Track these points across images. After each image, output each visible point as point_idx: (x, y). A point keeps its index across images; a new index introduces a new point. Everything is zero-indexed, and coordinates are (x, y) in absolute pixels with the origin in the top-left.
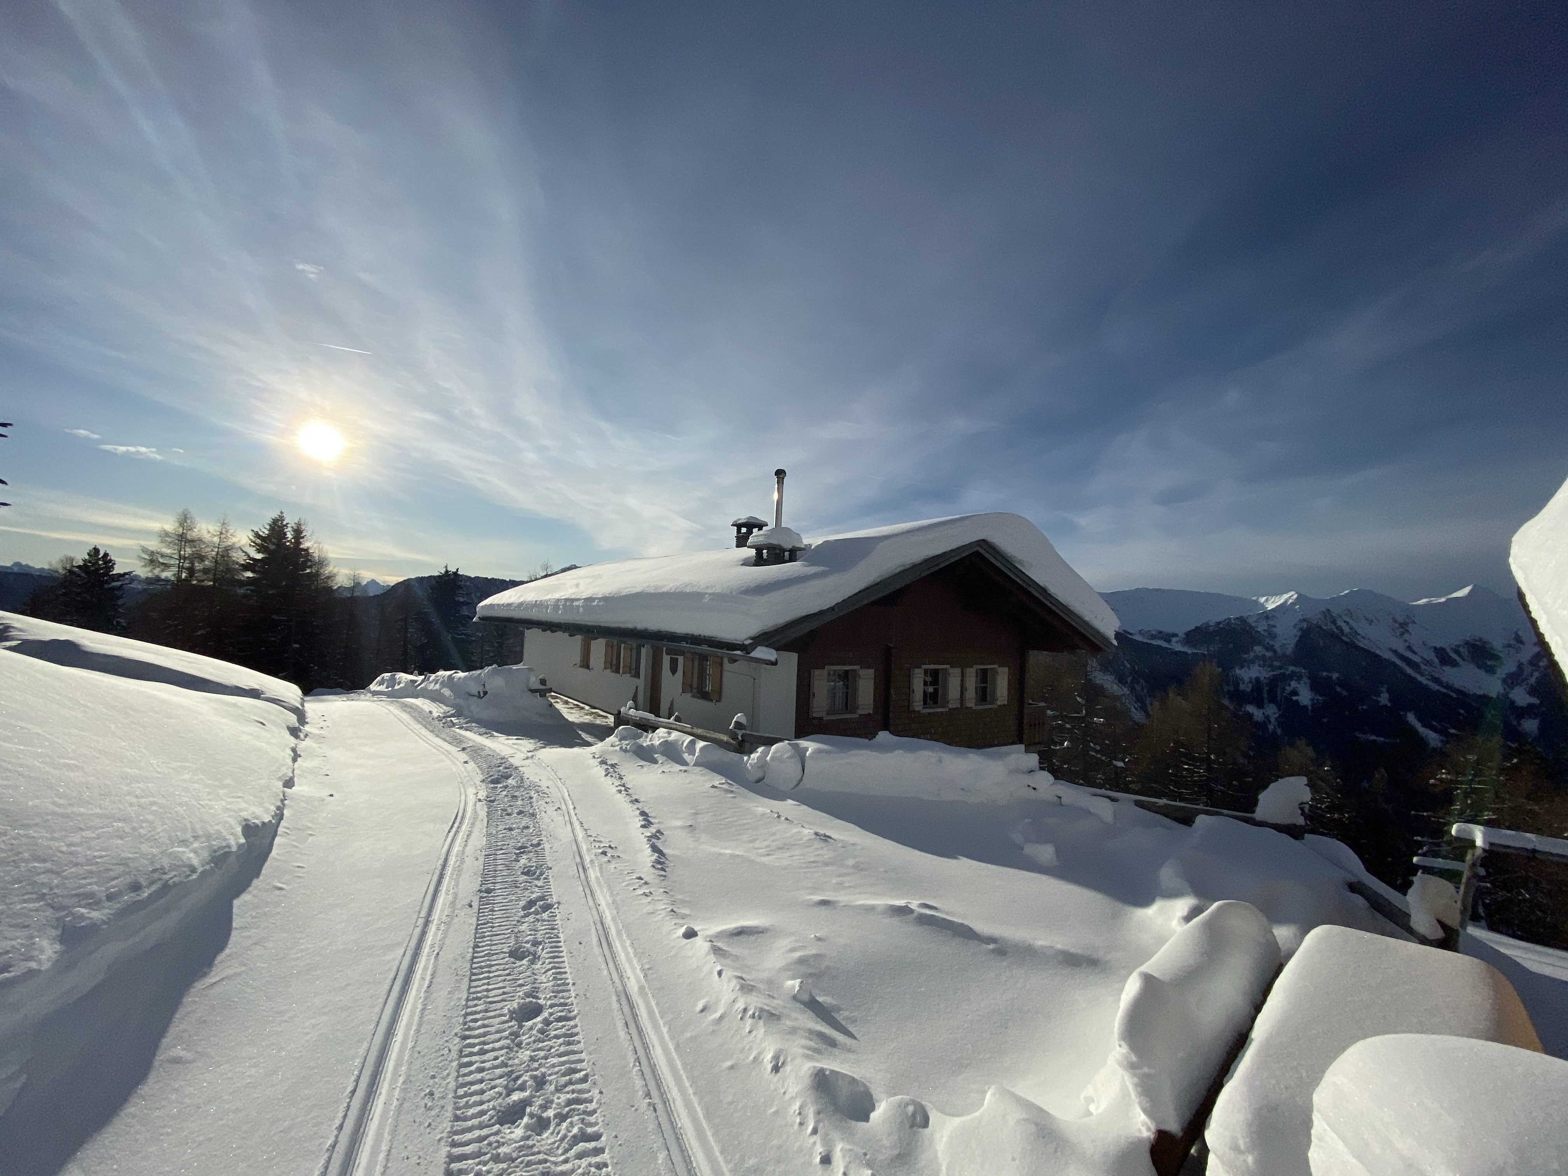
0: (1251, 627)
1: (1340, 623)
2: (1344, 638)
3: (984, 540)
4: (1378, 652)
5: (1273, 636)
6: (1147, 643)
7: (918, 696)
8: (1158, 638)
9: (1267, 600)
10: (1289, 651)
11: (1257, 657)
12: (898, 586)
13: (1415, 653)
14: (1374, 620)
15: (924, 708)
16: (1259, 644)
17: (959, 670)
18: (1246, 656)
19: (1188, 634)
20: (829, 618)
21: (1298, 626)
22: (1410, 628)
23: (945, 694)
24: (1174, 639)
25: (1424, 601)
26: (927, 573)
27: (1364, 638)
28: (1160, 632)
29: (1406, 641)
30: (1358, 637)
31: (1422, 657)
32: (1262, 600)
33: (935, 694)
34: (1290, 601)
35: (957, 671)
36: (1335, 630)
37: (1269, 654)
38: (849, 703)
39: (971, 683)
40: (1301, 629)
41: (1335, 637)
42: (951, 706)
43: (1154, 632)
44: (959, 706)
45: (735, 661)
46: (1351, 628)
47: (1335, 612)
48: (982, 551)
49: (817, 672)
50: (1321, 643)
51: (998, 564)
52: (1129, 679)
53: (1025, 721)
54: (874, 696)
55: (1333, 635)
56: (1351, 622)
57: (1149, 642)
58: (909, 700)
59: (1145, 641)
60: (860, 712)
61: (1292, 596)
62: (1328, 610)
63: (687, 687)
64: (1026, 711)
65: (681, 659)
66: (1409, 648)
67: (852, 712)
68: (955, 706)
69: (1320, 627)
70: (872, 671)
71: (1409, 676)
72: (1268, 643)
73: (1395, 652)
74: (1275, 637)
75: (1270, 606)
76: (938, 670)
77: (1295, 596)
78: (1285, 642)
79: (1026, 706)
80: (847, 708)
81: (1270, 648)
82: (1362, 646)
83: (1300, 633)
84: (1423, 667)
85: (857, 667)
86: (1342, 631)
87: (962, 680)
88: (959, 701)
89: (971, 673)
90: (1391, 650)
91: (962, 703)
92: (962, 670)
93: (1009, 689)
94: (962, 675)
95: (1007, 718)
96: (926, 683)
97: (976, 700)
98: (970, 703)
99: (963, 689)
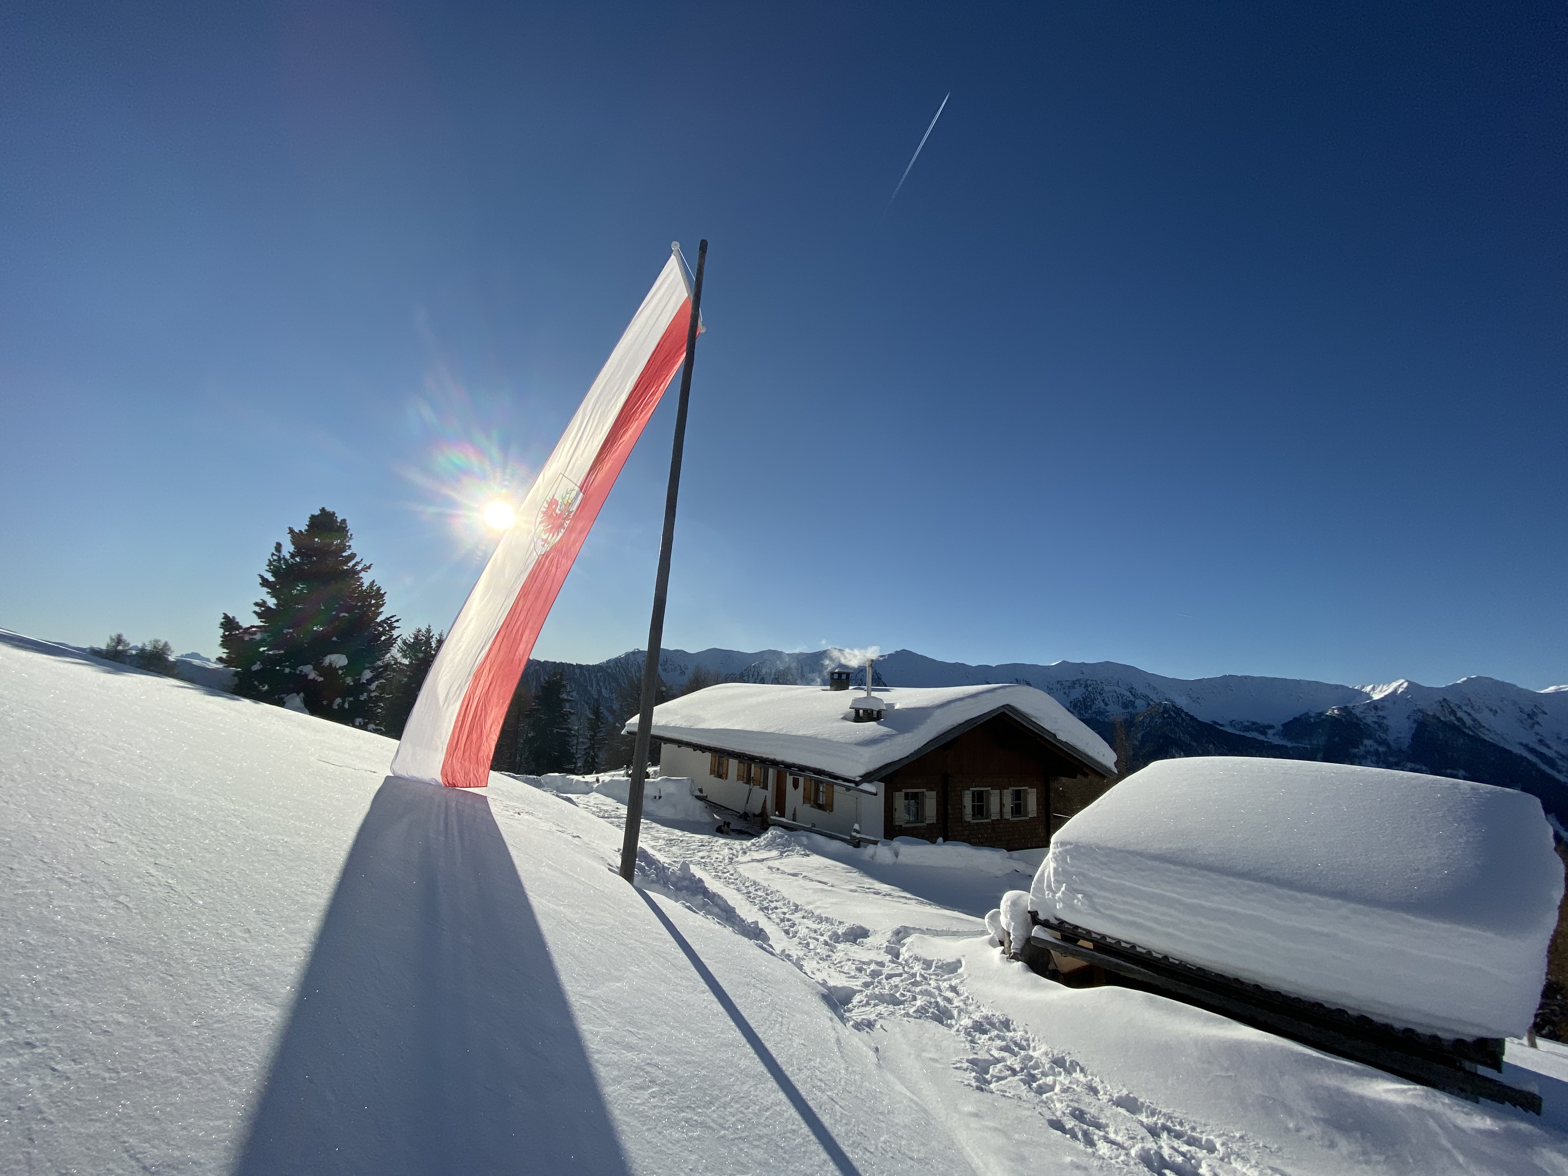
0: (1357, 718)
1: (1460, 714)
2: (1467, 731)
3: (1007, 705)
4: (1507, 747)
5: (1386, 730)
6: (1240, 736)
7: (968, 810)
8: (1253, 730)
9: (1373, 689)
10: (1405, 747)
11: (1368, 752)
12: (949, 739)
13: (1549, 747)
14: (1499, 711)
15: (972, 819)
16: (1369, 737)
18: (1356, 750)
19: (1284, 725)
20: (906, 762)
21: (1412, 718)
22: (1540, 718)
23: (988, 810)
24: (1270, 732)
25: (1551, 689)
26: (969, 729)
27: (1488, 730)
28: (1254, 723)
29: (1537, 734)
30: (1482, 729)
31: (1556, 752)
32: (1368, 689)
33: (981, 809)
34: (1400, 690)
35: (997, 792)
36: (1456, 722)
37: (1382, 749)
38: (919, 815)
39: (1008, 801)
40: (1415, 721)
41: (1456, 729)
42: (993, 818)
43: (1247, 724)
44: (999, 818)
45: (846, 789)
46: (1474, 720)
47: (1453, 701)
48: (1007, 712)
49: (897, 794)
50: (1441, 736)
51: (1019, 720)
54: (937, 810)
55: (1454, 728)
56: (1472, 713)
57: (1242, 734)
58: (961, 813)
59: (1238, 733)
60: (928, 822)
61: (1402, 684)
62: (1445, 700)
63: (806, 799)
64: (1051, 821)
65: (801, 780)
66: (1541, 741)
67: (922, 822)
68: (996, 818)
69: (1438, 718)
70: (935, 793)
71: (1543, 774)
72: (1379, 736)
73: (1526, 746)
74: (1387, 730)
75: (1377, 696)
76: (983, 791)
77: (1405, 685)
78: (1399, 735)
79: (1051, 817)
80: (918, 819)
81: (1383, 742)
82: (1488, 739)
83: (1415, 726)
84: (1560, 763)
85: (924, 790)
86: (1464, 724)
87: (1001, 799)
88: (999, 814)
89: (1008, 795)
90: (1521, 744)
91: (1001, 816)
92: (1001, 791)
93: (1038, 805)
94: (1001, 795)
95: (1038, 827)
96: (973, 801)
97: (1012, 813)
98: (1008, 816)
99: (1002, 805)
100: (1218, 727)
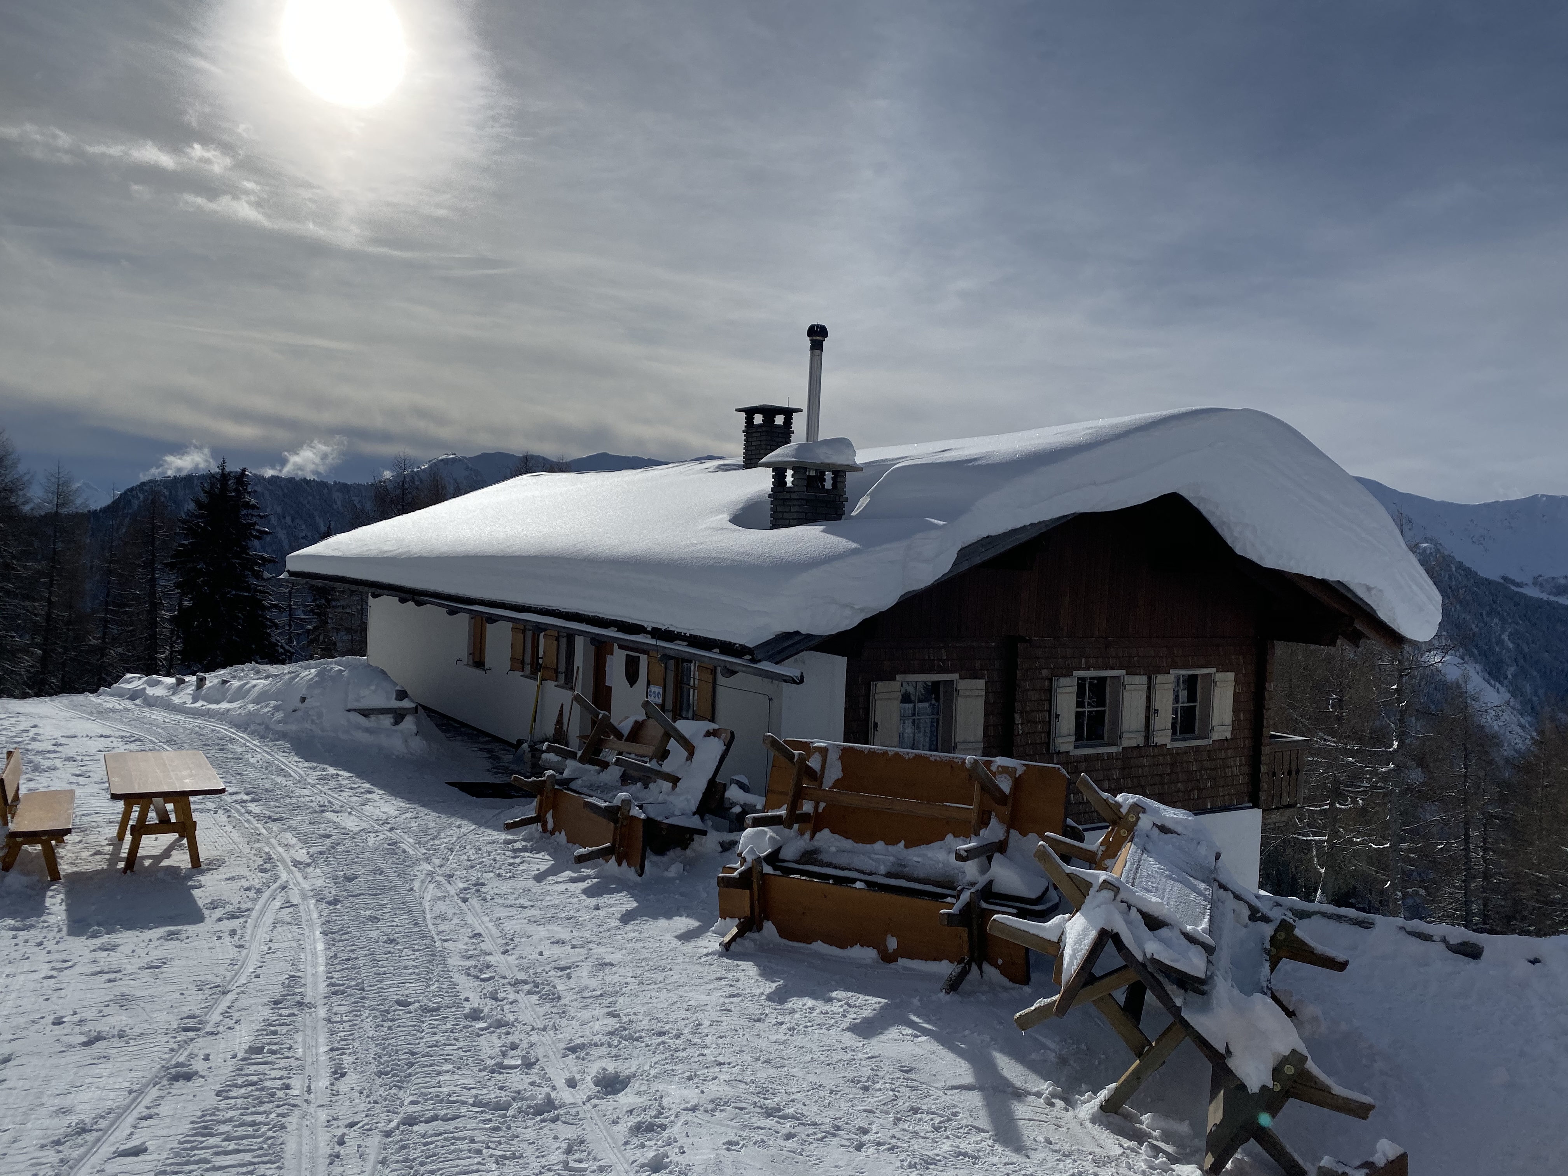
6: (1548, 603)
7: (1066, 724)
15: (1076, 747)
17: (1144, 679)
23: (1116, 721)
33: (1097, 720)
35: (1141, 680)
38: (939, 739)
39: (1165, 702)
42: (1126, 743)
44: (1141, 741)
45: (733, 673)
49: (881, 686)
52: (1511, 671)
53: (1263, 768)
54: (986, 725)
57: (1552, 598)
58: (1049, 733)
59: (1544, 596)
64: (1265, 750)
65: (643, 660)
68: (1133, 743)
70: (981, 684)
76: (1104, 679)
79: (1266, 740)
85: (955, 676)
87: (1149, 698)
88: (1143, 734)
89: (1167, 684)
91: (1147, 738)
92: (1150, 679)
93: (1235, 711)
94: (1149, 688)
95: (1231, 762)
96: (1080, 704)
97: (1174, 732)
98: (1163, 737)
99: (1150, 711)
100: (1512, 587)
